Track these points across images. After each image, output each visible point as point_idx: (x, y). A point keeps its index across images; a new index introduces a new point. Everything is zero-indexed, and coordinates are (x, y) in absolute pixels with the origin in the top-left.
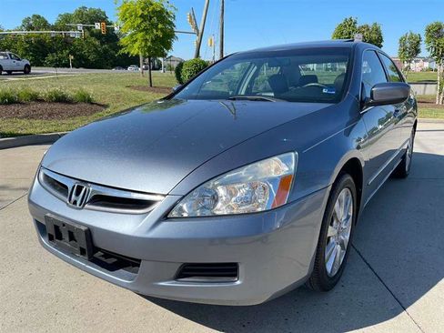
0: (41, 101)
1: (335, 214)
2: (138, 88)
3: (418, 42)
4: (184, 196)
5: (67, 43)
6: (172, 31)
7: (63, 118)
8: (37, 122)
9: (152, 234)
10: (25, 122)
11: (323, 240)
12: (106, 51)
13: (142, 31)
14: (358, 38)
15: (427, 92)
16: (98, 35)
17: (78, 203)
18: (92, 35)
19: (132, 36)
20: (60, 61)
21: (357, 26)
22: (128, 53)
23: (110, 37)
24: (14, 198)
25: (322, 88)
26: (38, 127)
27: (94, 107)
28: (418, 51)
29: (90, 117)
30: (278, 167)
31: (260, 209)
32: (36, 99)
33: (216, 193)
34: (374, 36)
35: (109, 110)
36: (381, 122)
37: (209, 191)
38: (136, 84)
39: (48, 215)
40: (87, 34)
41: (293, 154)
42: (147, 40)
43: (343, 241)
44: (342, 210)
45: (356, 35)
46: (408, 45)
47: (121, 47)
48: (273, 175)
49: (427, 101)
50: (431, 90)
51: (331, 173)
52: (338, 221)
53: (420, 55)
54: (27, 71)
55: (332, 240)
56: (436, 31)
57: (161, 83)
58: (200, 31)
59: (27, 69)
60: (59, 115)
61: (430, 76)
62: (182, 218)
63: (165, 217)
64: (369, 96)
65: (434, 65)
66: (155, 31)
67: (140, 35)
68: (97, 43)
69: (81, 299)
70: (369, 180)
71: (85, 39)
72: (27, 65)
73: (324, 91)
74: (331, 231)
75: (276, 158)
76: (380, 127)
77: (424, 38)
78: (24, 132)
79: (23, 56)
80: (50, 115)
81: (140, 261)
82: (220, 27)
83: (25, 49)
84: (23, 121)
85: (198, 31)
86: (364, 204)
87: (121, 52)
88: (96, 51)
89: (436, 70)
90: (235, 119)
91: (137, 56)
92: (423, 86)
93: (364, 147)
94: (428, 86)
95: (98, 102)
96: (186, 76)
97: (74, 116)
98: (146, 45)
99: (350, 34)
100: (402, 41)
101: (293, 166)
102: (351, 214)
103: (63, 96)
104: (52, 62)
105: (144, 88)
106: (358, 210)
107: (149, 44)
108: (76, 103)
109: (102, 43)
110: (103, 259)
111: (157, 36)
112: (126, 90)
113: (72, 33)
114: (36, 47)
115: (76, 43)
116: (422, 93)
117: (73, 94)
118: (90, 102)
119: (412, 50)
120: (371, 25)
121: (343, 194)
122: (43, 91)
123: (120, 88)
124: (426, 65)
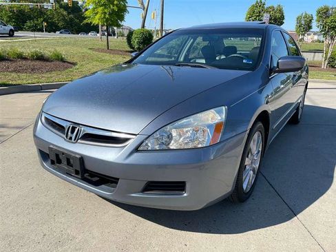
0: (25, 59)
1: (250, 149)
2: (98, 50)
3: (311, 21)
4: (149, 136)
5: (41, 12)
6: (125, 6)
7: (42, 73)
8: (23, 76)
9: (127, 161)
10: (14, 75)
11: (242, 167)
12: (71, 20)
13: (102, 6)
14: (266, 17)
15: (316, 59)
16: (66, 7)
17: (73, 138)
18: (61, 6)
19: (94, 9)
20: (36, 26)
21: (266, 6)
22: (91, 23)
23: (76, 9)
24: (13, 133)
25: (242, 59)
26: (25, 79)
27: (66, 64)
28: (310, 27)
29: (63, 72)
30: (214, 116)
31: (200, 146)
32: (21, 57)
33: (171, 134)
34: (278, 15)
35: (77, 67)
36: (282, 83)
37: (166, 133)
38: (96, 47)
39: (51, 146)
40: (57, 6)
41: (224, 108)
42: (105, 13)
43: (254, 168)
44: (255, 147)
45: (265, 15)
46: (303, 22)
47: (85, 18)
48: (210, 122)
49: (316, 66)
50: (319, 57)
51: (249, 121)
52: (252, 154)
53: (311, 30)
54: (11, 34)
55: (247, 167)
56: (325, 13)
57: (115, 47)
58: (146, 7)
59: (11, 33)
60: (39, 70)
61: (318, 46)
62: (147, 151)
63: (136, 150)
64: (276, 65)
65: (322, 38)
66: (111, 6)
67: (100, 9)
68: (65, 13)
69: (71, 206)
70: (274, 125)
71: (55, 10)
72: (11, 30)
73: (244, 61)
74: (247, 161)
75: (212, 110)
76: (282, 86)
77: (315, 18)
78: (14, 83)
79: (7, 22)
80: (32, 70)
81: (118, 179)
82: (161, 3)
83: (9, 17)
84: (13, 74)
85: (144, 6)
86: (270, 142)
87: (85, 21)
88: (64, 20)
89: (323, 42)
90: (173, 80)
91: (97, 26)
92: (313, 54)
93: (271, 101)
94: (316, 54)
95: (68, 61)
96: (135, 42)
97: (50, 71)
98: (104, 17)
99: (260, 12)
100: (299, 19)
101: (224, 116)
102: (260, 150)
103: (42, 56)
104: (30, 27)
105: (102, 51)
106: (265, 147)
107: (107, 16)
108: (52, 61)
109: (69, 13)
110: (89, 178)
111: (113, 10)
112: (89, 51)
113: (46, 5)
114: (17, 15)
115: (49, 13)
116: (312, 59)
117: (49, 53)
118: (62, 60)
119: (306, 27)
120: (276, 6)
121: (256, 136)
122: (27, 51)
123: (85, 50)
124: (316, 38)
